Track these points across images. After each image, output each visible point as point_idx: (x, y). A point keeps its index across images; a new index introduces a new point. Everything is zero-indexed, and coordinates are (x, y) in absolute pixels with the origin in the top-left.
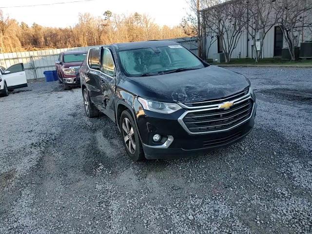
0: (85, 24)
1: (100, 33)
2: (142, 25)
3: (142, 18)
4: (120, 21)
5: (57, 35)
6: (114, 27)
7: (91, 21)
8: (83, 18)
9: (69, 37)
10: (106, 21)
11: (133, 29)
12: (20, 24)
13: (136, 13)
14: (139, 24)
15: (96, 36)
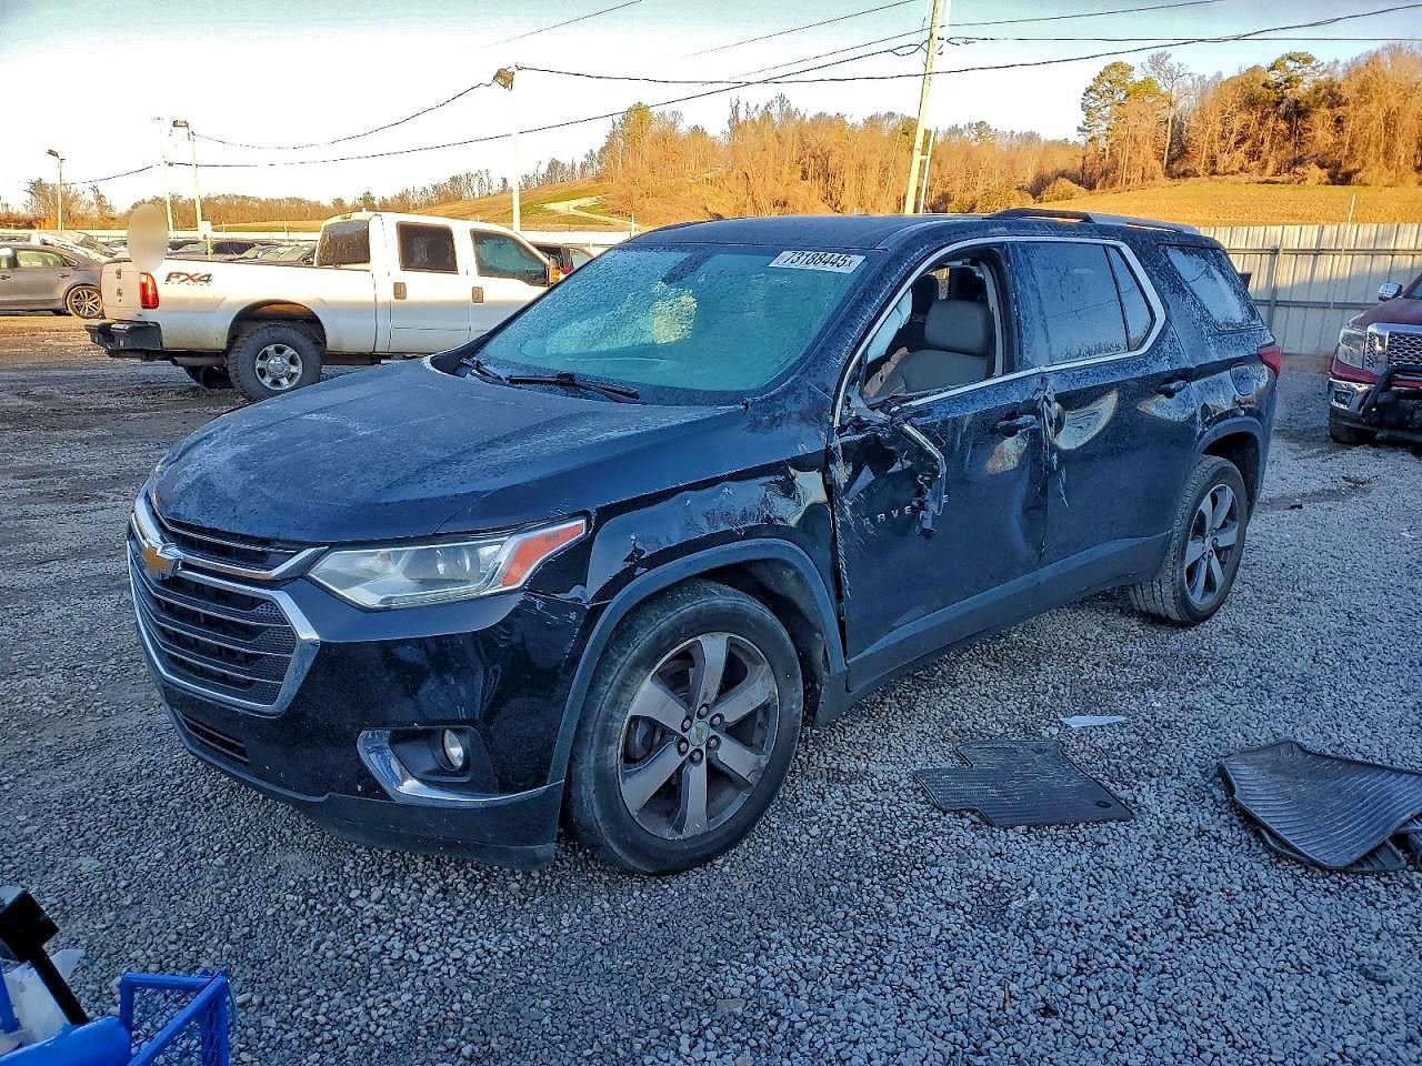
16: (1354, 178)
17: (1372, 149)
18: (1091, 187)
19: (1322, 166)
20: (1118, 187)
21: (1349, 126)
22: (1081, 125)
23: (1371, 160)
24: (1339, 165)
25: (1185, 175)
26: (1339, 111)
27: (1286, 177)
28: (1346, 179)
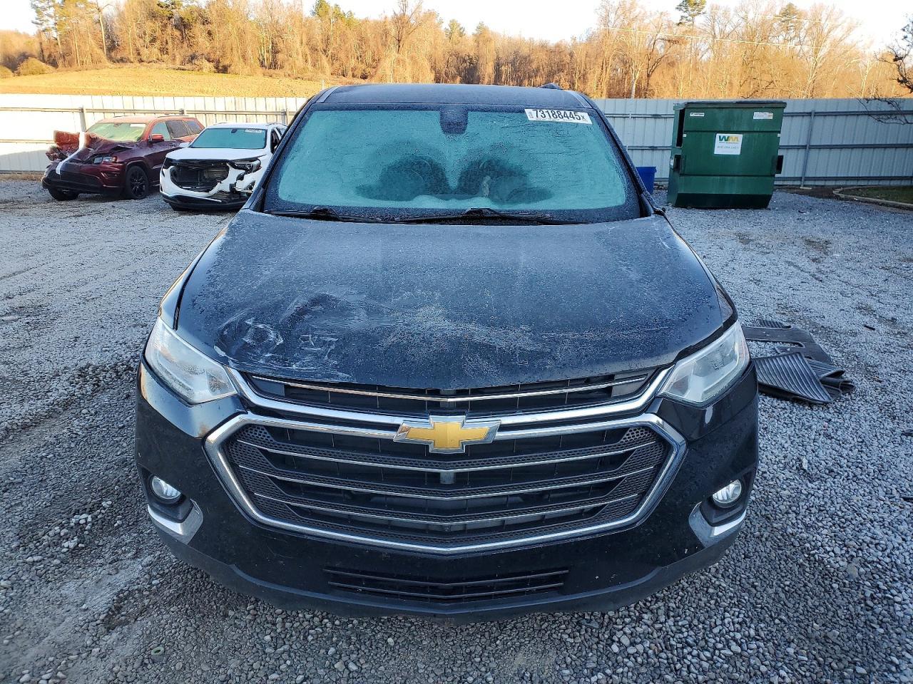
0: (615, 34)
1: (654, 63)
2: (798, 47)
3: (806, 24)
4: (728, 29)
5: (531, 62)
6: (704, 47)
7: (635, 25)
8: (612, 16)
9: (560, 70)
10: (683, 28)
11: (763, 59)
12: (445, 25)
13: (790, 6)
14: (791, 44)
15: (638, 72)
16: (229, 70)
17: (235, 52)
18: (54, 64)
19: (209, 61)
20: (75, 66)
21: (216, 37)
22: (35, 21)
23: (236, 59)
24: (219, 62)
25: (122, 60)
26: (209, 27)
27: (188, 66)
28: (224, 70)
